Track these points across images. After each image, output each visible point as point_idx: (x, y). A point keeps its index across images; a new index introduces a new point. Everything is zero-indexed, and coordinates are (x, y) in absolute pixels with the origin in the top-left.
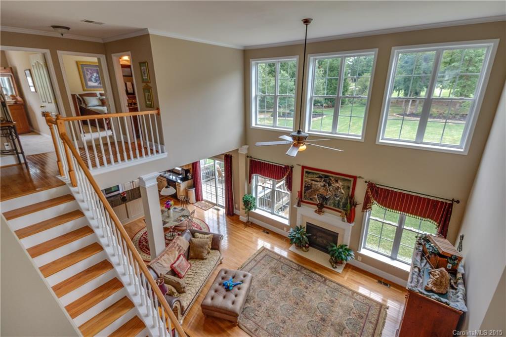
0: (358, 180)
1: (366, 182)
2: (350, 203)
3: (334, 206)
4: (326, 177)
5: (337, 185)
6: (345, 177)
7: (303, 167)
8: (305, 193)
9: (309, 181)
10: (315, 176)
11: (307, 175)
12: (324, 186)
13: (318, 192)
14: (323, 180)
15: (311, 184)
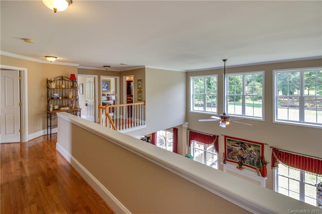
0: (265, 146)
1: (271, 147)
2: (262, 162)
3: (250, 164)
4: (242, 143)
5: (250, 149)
6: (256, 144)
7: (225, 137)
8: (228, 154)
9: (231, 146)
10: (234, 143)
11: (228, 141)
12: (241, 149)
13: (237, 154)
14: (240, 145)
15: (232, 148)
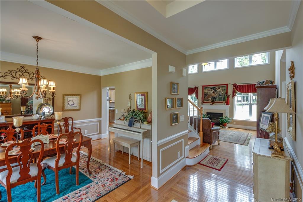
0: (229, 85)
1: (232, 84)
2: (226, 95)
3: (219, 100)
4: (214, 87)
5: (219, 90)
6: (222, 85)
7: (203, 86)
8: (205, 98)
9: (207, 91)
10: (209, 89)
11: (205, 89)
12: (214, 92)
13: (211, 96)
14: (213, 89)
15: (208, 93)
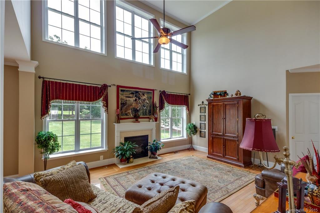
1: (159, 92)
3: (143, 114)
4: (137, 92)
7: (118, 87)
9: (125, 98)
10: (128, 93)
11: (122, 93)
12: (136, 100)
14: (134, 95)
15: (126, 101)
